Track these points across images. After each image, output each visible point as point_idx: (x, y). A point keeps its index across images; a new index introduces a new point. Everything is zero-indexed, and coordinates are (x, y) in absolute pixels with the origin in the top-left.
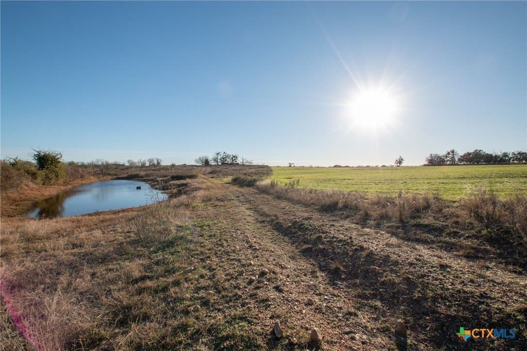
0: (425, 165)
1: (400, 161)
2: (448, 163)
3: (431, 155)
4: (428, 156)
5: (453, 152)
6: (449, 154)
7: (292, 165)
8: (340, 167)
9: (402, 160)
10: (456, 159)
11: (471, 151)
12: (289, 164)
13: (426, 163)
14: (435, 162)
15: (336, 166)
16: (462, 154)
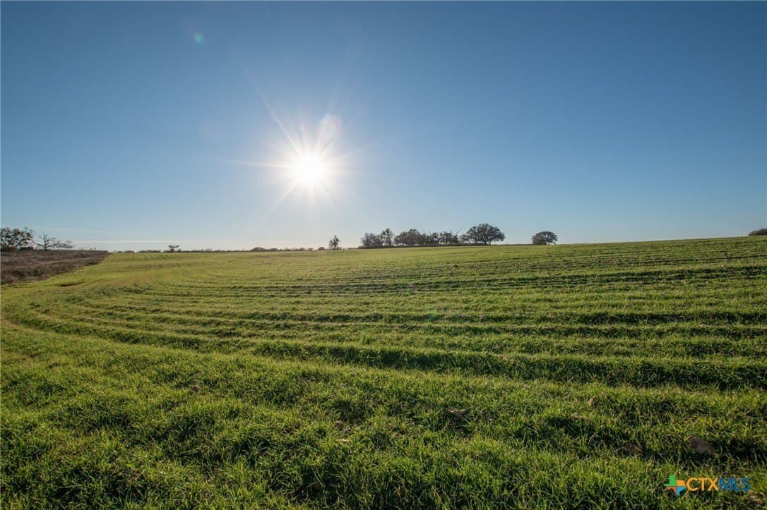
0: (360, 248)
1: (335, 242)
2: (384, 244)
3: (367, 235)
4: (363, 236)
5: (388, 231)
6: (384, 233)
7: (176, 249)
8: (263, 250)
9: (337, 240)
10: (393, 240)
11: (407, 231)
12: (170, 246)
13: (362, 245)
14: (372, 243)
15: (256, 250)
16: (399, 234)
